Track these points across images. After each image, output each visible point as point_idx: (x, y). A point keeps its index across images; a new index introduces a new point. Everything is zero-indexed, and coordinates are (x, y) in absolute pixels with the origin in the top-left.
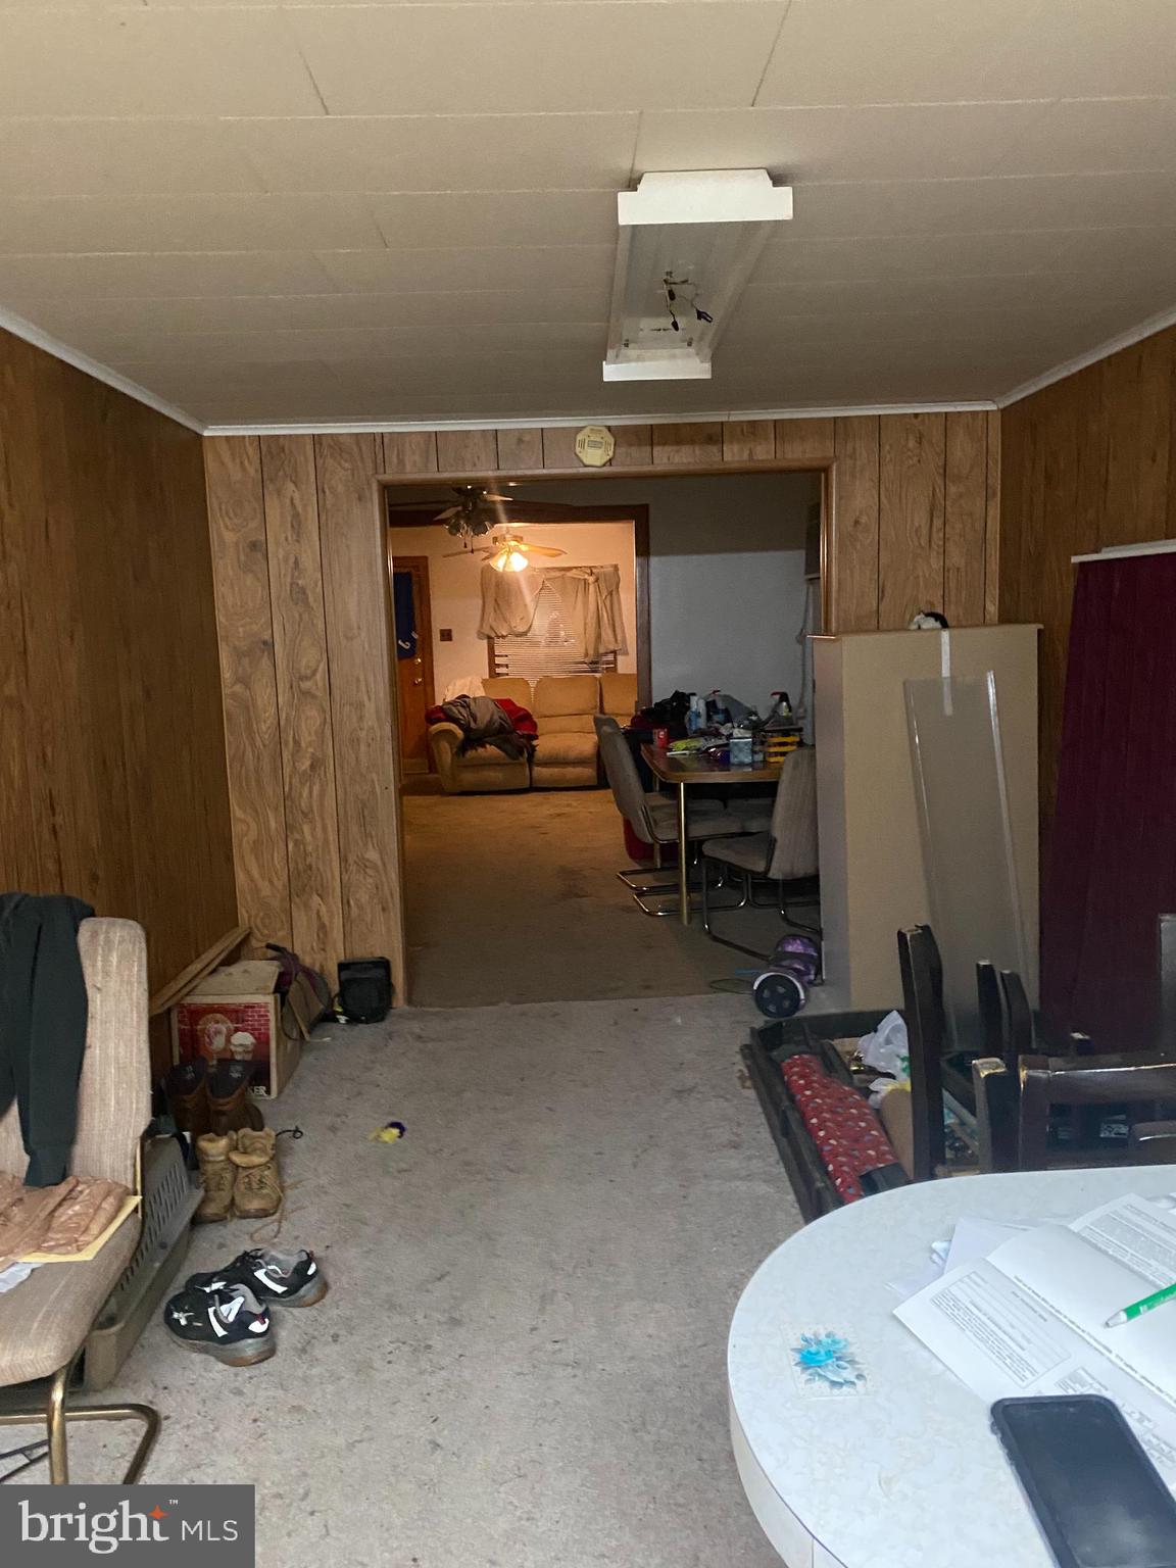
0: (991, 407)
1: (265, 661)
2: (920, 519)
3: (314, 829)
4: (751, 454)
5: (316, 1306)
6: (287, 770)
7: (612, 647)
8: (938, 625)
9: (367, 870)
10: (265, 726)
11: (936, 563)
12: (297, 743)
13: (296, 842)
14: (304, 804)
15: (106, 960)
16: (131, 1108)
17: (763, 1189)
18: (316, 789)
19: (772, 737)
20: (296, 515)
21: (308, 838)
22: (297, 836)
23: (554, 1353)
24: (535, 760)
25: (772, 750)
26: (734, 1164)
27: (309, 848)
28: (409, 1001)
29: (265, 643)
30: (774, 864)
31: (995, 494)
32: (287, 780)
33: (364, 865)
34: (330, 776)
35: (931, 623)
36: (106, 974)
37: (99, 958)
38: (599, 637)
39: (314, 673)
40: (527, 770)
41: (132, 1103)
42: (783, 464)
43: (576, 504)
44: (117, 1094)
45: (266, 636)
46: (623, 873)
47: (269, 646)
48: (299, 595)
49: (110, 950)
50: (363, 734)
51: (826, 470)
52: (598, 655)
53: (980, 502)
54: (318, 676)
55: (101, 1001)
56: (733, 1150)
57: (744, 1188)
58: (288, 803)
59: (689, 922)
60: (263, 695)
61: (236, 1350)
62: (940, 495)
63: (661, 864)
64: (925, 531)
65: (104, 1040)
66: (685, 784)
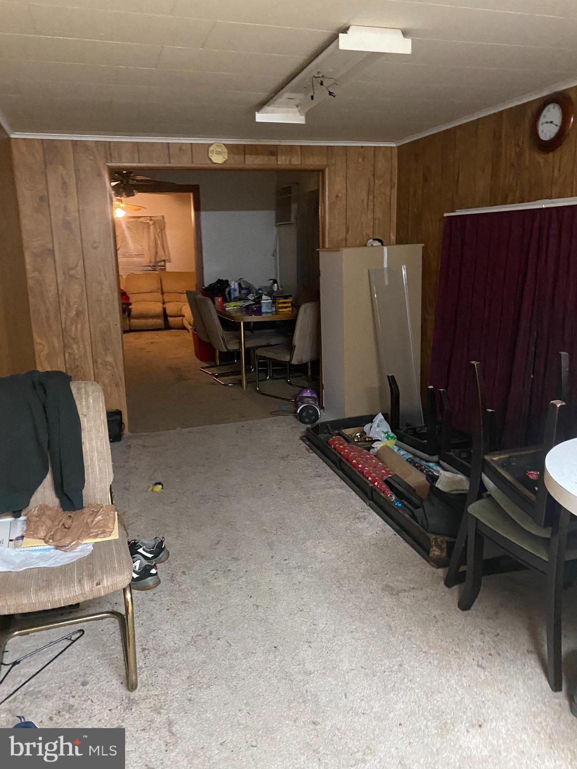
0: (394, 145)
1: (49, 260)
2: (364, 196)
3: (78, 348)
4: (290, 162)
5: (166, 561)
6: (63, 316)
7: (163, 258)
8: (380, 244)
9: (107, 366)
10: (51, 293)
11: (370, 216)
12: (68, 302)
13: (70, 354)
14: (73, 334)
15: (87, 401)
16: (106, 472)
17: (339, 491)
18: (79, 326)
19: (279, 299)
20: (64, 183)
21: (76, 351)
22: (70, 351)
23: (287, 564)
24: (131, 315)
25: (280, 305)
26: (323, 483)
27: (77, 357)
28: (131, 431)
29: (49, 250)
30: (294, 358)
31: (394, 185)
32: (63, 321)
33: (105, 364)
34: (87, 320)
35: (377, 243)
36: (88, 408)
37: (84, 400)
38: (157, 252)
39: (76, 266)
40: (128, 321)
41: (106, 469)
42: (303, 167)
43: (178, 183)
44: (99, 465)
45: (50, 246)
46: (202, 368)
47: (52, 252)
48: (67, 225)
49: (88, 396)
50: (102, 298)
51: (323, 171)
52: (157, 262)
53: (388, 188)
54: (78, 268)
55: (87, 421)
56: (319, 478)
57: (332, 492)
58: (65, 334)
59: (246, 388)
60: (49, 277)
61: (145, 582)
62: (372, 184)
63: (220, 362)
64: (365, 202)
65: (90, 440)
66: (244, 322)
